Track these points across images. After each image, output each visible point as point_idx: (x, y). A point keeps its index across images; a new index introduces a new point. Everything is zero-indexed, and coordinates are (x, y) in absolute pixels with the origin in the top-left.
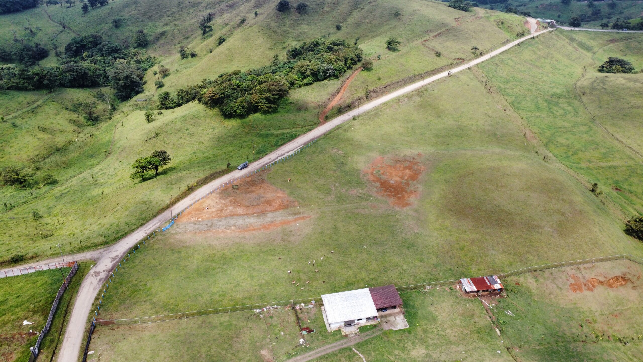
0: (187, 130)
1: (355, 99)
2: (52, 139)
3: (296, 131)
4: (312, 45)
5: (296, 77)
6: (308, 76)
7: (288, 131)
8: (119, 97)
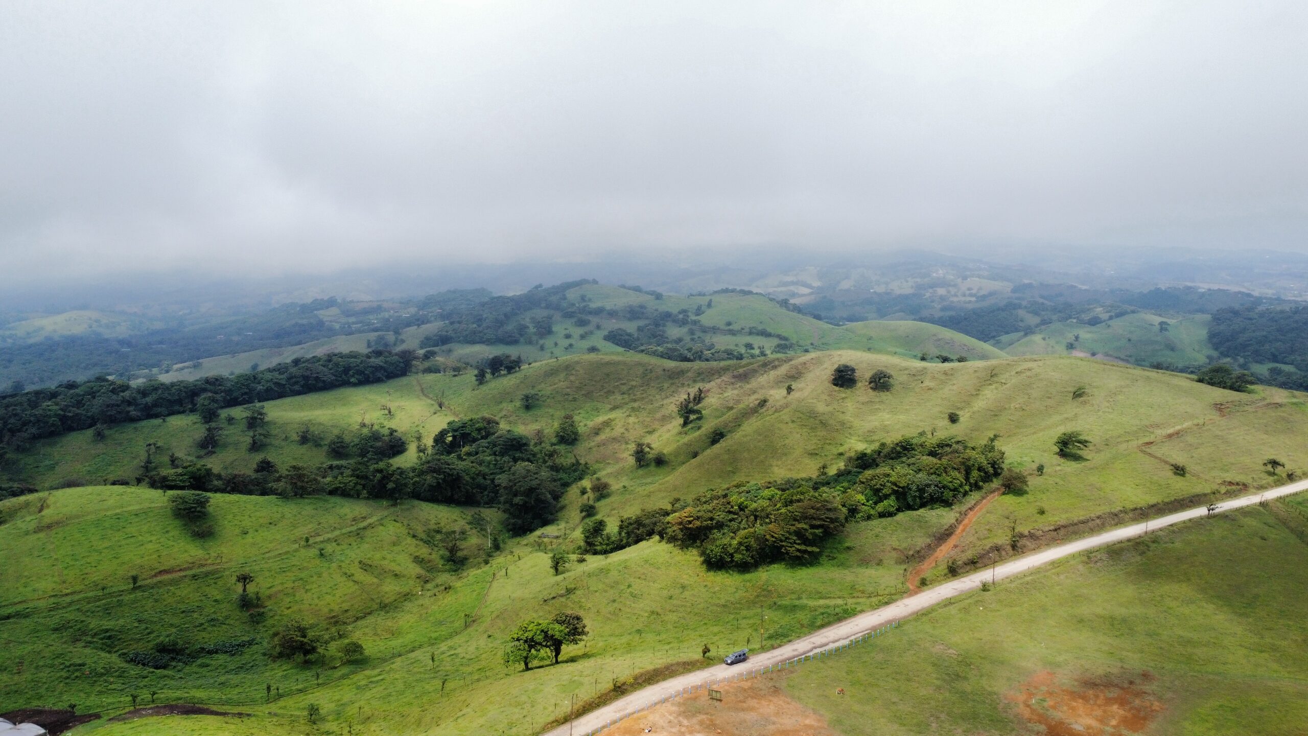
0: (629, 586)
1: (987, 548)
2: (378, 586)
3: (856, 604)
4: (898, 448)
5: (861, 498)
6: (886, 497)
7: (840, 602)
8: (510, 527)
